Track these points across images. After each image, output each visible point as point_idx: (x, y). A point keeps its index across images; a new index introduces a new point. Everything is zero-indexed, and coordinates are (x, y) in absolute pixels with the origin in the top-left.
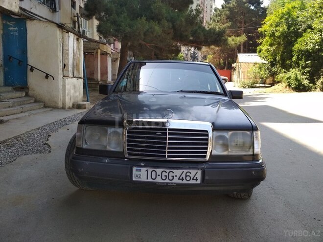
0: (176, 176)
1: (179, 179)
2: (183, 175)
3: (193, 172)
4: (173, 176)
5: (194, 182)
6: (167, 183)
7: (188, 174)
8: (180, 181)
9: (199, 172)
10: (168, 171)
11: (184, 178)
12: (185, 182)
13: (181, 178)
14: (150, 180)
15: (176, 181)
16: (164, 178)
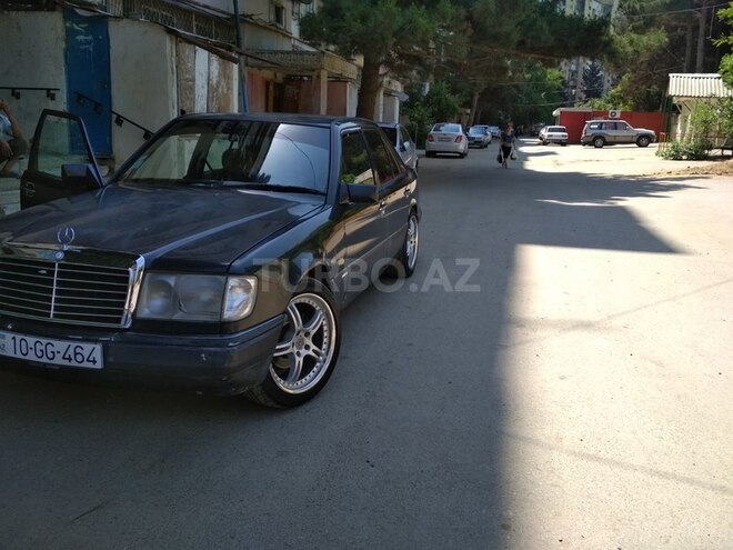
0: (58, 352)
1: (64, 358)
2: (71, 352)
3: (87, 347)
4: (53, 353)
5: (90, 365)
6: (45, 364)
7: (78, 350)
8: (66, 363)
9: (98, 348)
10: (44, 341)
11: (72, 357)
12: (73, 363)
13: (67, 356)
14: (19, 356)
15: (59, 360)
16: (40, 354)
